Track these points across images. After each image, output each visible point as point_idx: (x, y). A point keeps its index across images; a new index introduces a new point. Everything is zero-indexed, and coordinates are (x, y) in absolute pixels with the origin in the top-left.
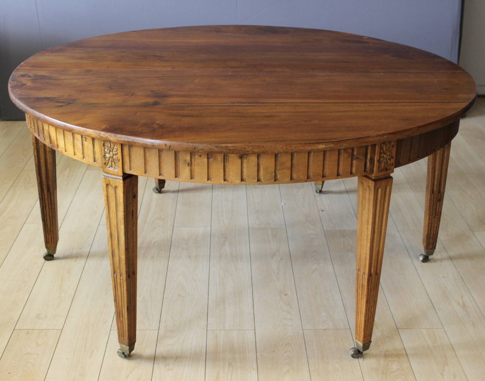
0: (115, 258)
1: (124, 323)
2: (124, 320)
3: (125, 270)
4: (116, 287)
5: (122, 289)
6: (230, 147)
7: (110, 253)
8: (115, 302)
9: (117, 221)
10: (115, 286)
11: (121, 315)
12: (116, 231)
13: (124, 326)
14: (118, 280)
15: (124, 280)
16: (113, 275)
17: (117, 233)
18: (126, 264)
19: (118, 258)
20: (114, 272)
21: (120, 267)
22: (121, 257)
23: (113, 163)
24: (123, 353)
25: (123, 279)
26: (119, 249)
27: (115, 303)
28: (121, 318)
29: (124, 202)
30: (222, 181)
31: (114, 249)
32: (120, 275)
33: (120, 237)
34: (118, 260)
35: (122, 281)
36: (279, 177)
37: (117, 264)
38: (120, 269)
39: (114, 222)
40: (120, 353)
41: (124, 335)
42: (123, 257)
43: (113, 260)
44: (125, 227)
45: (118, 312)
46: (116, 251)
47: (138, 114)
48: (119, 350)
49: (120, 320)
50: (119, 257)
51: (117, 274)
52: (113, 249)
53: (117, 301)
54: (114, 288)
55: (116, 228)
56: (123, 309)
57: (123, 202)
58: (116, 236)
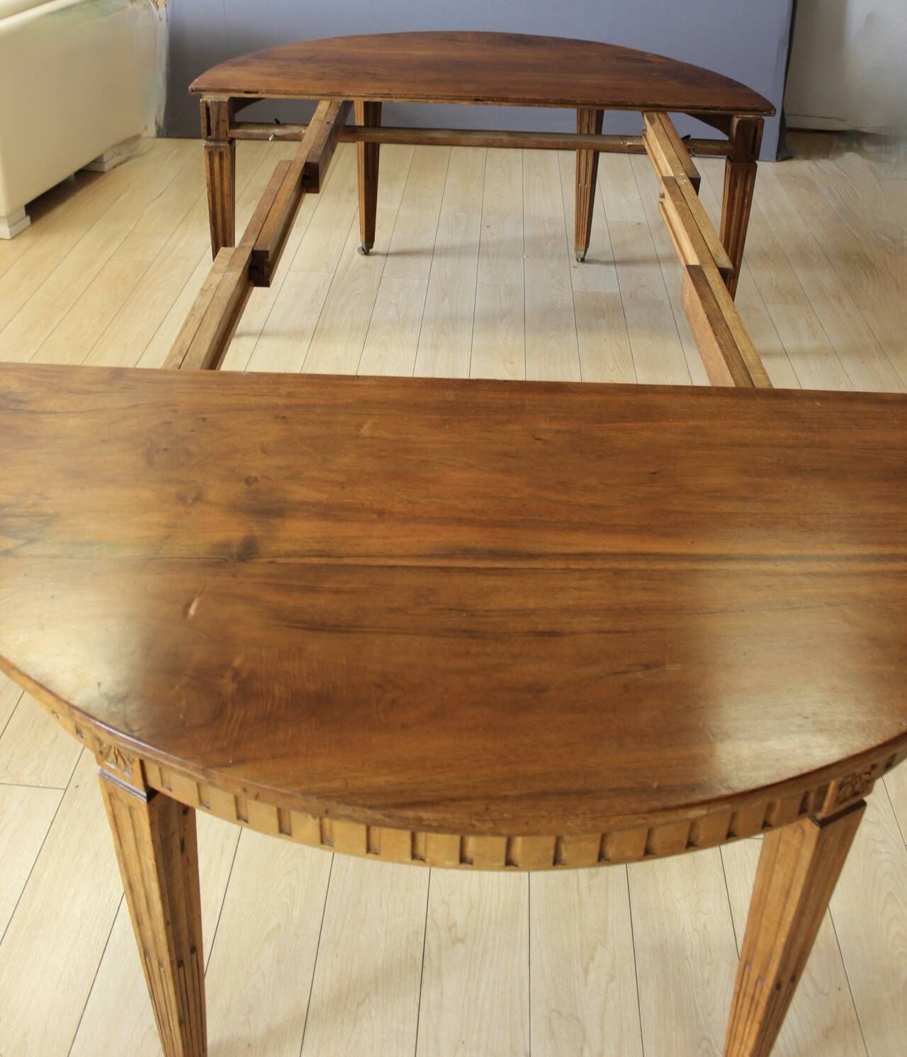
6: (429, 819)
9: (141, 868)
11: (167, 1025)
12: (141, 884)
15: (167, 975)
17: (143, 890)
18: (169, 950)
19: (150, 932)
21: (156, 949)
23: (119, 759)
25: (165, 972)
26: (150, 918)
28: (168, 1030)
29: (153, 842)
30: (408, 859)
32: (159, 964)
33: (151, 899)
35: (163, 974)
36: (565, 855)
37: (150, 944)
39: (135, 869)
42: (162, 937)
44: (161, 886)
46: (145, 918)
47: (192, 611)
50: (153, 932)
51: (152, 959)
55: (141, 881)
56: (170, 1019)
57: (150, 842)
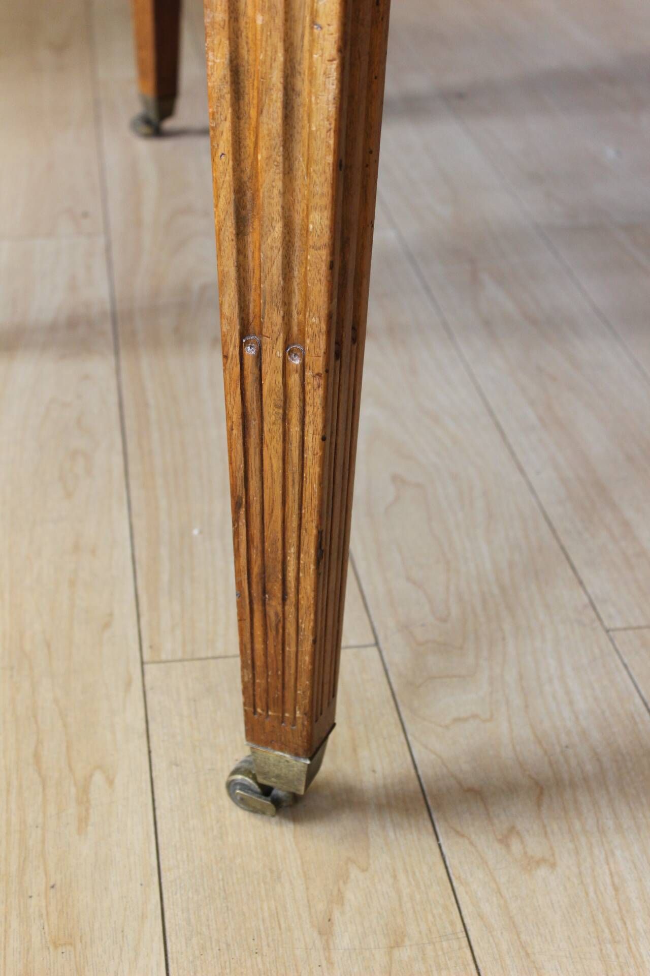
0: (252, 238)
1: (291, 629)
2: (291, 617)
3: (324, 312)
4: (254, 424)
5: (295, 429)
7: (222, 201)
8: (242, 512)
10: (244, 416)
12: (277, 40)
13: (291, 649)
14: (272, 379)
15: (308, 374)
16: (234, 351)
17: (280, 57)
19: (278, 227)
20: (244, 332)
21: (287, 291)
22: (298, 219)
24: (266, 791)
25: (303, 365)
26: (288, 172)
27: (236, 521)
28: (274, 605)
31: (255, 175)
32: (287, 344)
33: (302, 84)
34: (279, 244)
35: (294, 380)
38: (287, 304)
40: (244, 787)
41: (289, 695)
43: (241, 251)
45: (256, 570)
48: (236, 771)
49: (265, 615)
50: (290, 224)
51: (266, 347)
52: (245, 178)
53: (255, 508)
54: (237, 432)
55: (279, 20)
56: (292, 550)
58: (276, 78)
